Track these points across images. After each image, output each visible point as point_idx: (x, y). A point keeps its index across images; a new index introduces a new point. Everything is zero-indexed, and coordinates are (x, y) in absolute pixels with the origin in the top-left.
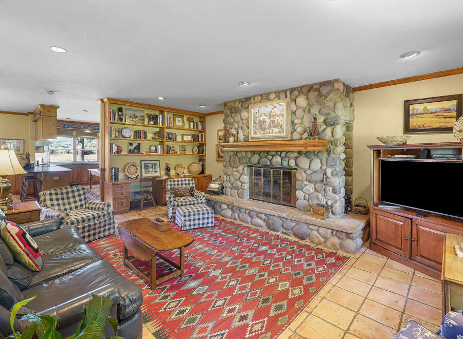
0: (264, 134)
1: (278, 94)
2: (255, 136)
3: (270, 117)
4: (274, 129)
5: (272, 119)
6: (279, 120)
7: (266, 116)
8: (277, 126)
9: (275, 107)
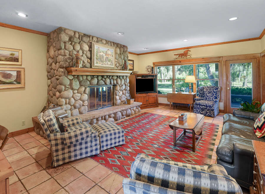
0: (102, 64)
1: (107, 42)
2: (97, 65)
3: (106, 55)
4: (108, 62)
5: (107, 56)
6: (111, 58)
7: (104, 53)
8: (109, 61)
9: (108, 50)
